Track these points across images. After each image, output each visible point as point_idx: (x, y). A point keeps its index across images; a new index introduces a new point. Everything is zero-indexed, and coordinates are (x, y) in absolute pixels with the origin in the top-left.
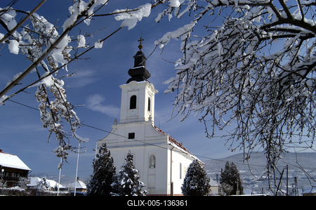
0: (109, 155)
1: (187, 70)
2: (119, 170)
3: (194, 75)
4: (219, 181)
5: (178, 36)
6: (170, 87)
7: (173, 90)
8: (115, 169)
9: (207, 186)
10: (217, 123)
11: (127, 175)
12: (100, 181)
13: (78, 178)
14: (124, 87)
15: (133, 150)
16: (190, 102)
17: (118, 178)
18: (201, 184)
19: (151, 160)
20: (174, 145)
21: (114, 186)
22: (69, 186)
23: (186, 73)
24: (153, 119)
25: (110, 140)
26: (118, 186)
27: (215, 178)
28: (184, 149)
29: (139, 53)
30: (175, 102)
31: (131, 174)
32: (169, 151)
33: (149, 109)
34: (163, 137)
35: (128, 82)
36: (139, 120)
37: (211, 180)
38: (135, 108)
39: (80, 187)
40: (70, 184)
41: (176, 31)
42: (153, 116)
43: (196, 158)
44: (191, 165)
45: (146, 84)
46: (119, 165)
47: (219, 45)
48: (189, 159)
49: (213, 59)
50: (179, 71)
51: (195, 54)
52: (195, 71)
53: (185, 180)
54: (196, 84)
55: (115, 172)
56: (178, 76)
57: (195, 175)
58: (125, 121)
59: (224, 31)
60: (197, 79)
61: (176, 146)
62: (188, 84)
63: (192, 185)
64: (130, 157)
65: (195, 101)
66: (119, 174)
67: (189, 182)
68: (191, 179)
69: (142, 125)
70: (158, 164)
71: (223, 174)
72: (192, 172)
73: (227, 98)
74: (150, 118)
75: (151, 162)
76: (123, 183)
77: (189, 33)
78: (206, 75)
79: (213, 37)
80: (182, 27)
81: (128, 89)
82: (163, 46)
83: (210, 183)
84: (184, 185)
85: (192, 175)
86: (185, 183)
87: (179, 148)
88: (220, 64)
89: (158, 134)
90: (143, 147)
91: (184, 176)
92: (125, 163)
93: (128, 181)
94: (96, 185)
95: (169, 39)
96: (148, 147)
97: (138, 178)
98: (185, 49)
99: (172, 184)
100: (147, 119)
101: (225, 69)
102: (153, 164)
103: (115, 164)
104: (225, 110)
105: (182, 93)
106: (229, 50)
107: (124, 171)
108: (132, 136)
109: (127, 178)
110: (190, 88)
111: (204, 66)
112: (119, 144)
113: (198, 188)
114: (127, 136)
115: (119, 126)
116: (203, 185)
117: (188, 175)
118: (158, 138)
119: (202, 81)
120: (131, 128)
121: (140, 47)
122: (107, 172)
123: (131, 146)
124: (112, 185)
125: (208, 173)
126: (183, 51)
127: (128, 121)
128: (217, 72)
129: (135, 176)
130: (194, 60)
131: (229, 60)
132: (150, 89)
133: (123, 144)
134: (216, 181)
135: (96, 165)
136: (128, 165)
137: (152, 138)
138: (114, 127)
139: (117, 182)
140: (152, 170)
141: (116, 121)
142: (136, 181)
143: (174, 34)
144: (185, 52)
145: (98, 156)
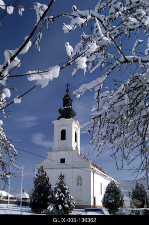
0: (46, 175)
1: (100, 116)
2: (53, 187)
3: (106, 119)
4: (131, 197)
5: (92, 87)
6: (87, 129)
7: (89, 131)
8: (50, 185)
9: (121, 201)
10: (125, 158)
11: (60, 190)
12: (40, 194)
13: (23, 191)
14: (56, 123)
15: (64, 172)
16: (104, 141)
17: (53, 193)
18: (117, 199)
19: (78, 180)
20: (96, 169)
21: (51, 198)
22: (17, 196)
23: (99, 118)
24: (79, 149)
25: (45, 163)
26: (53, 198)
27: (128, 195)
28: (104, 172)
29: (67, 96)
30: (91, 142)
31: (63, 190)
32: (92, 174)
33: (76, 141)
34: (87, 163)
35: (59, 119)
36: (68, 149)
37: (125, 196)
38: (65, 139)
39: (25, 197)
40: (17, 195)
41: (90, 83)
42: (79, 146)
43: (113, 179)
44: (109, 185)
45: (72, 121)
46: (53, 182)
47: (126, 96)
48: (108, 180)
49: (121, 107)
50: (94, 117)
51: (107, 103)
52: (106, 117)
53: (104, 196)
54: (108, 127)
55: (51, 188)
56: (93, 121)
57: (112, 192)
58: (57, 149)
59: (130, 85)
60: (109, 123)
61: (97, 170)
62: (101, 127)
63: (110, 200)
64: (62, 177)
65: (108, 140)
66: (54, 190)
67: (107, 197)
68: (109, 195)
69: (71, 153)
70: (83, 183)
71: (134, 192)
72: (110, 190)
73: (134, 139)
74: (77, 148)
75: (78, 182)
76: (57, 196)
77: (101, 85)
78: (116, 120)
79: (120, 90)
80: (95, 80)
81: (59, 124)
82: (79, 95)
83: (124, 199)
84: (104, 199)
85: (110, 192)
86: (104, 198)
87: (100, 172)
88: (127, 112)
89: (83, 160)
90: (72, 170)
91: (103, 193)
92: (58, 181)
93: (61, 195)
94: (37, 197)
95: (85, 90)
96: (76, 170)
97: (68, 193)
98: (98, 98)
99: (94, 198)
100: (74, 148)
101: (132, 116)
102: (80, 182)
103: (50, 182)
104: (132, 148)
105: (96, 134)
106: (134, 100)
107: (57, 187)
108: (63, 161)
109: (60, 193)
110: (103, 130)
111: (114, 113)
112: (53, 167)
113: (115, 202)
114: (60, 161)
115: (53, 153)
116: (118, 200)
117: (106, 192)
118: (83, 163)
119: (113, 125)
120: (63, 155)
121: (67, 91)
122: (45, 187)
123: (63, 168)
124: (48, 197)
125: (123, 191)
126: (97, 100)
127: (60, 149)
128: (125, 117)
129: (66, 191)
130: (106, 108)
131: (135, 108)
132: (76, 125)
133: (57, 166)
134: (128, 197)
135: (36, 182)
136: (61, 183)
137: (79, 163)
138: (49, 153)
139: (52, 195)
140: (79, 188)
141: (51, 150)
142: (67, 195)
143: (89, 86)
144: (98, 101)
145: (37, 175)
